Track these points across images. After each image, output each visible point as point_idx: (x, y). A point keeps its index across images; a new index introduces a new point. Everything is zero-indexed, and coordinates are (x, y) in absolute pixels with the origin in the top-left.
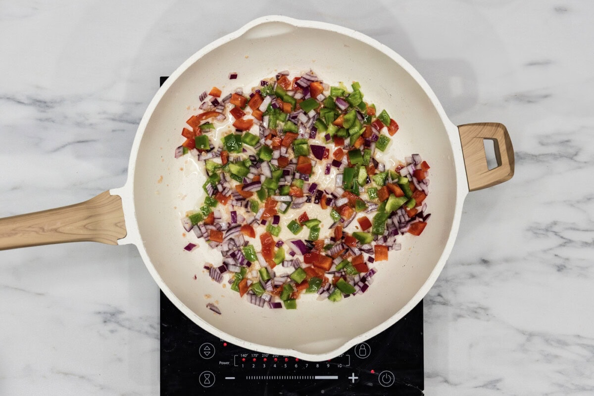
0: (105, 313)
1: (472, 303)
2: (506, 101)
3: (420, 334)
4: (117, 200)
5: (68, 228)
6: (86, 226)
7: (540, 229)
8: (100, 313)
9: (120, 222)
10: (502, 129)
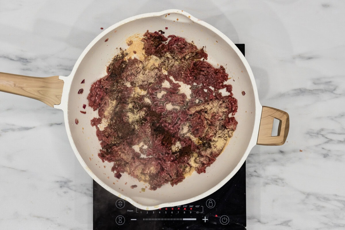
0: (61, 182)
1: (274, 176)
2: (294, 59)
4: (62, 83)
5: (29, 89)
6: (39, 92)
7: (313, 133)
8: (58, 182)
9: (59, 95)
10: (287, 116)
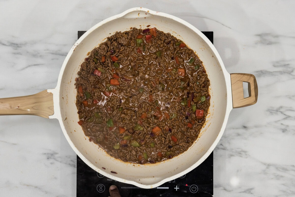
0: (48, 154)
1: (238, 149)
2: (256, 44)
3: (212, 166)
4: (51, 95)
5: (24, 107)
6: (33, 107)
7: (273, 110)
8: (45, 154)
9: (51, 107)
10: (253, 77)
